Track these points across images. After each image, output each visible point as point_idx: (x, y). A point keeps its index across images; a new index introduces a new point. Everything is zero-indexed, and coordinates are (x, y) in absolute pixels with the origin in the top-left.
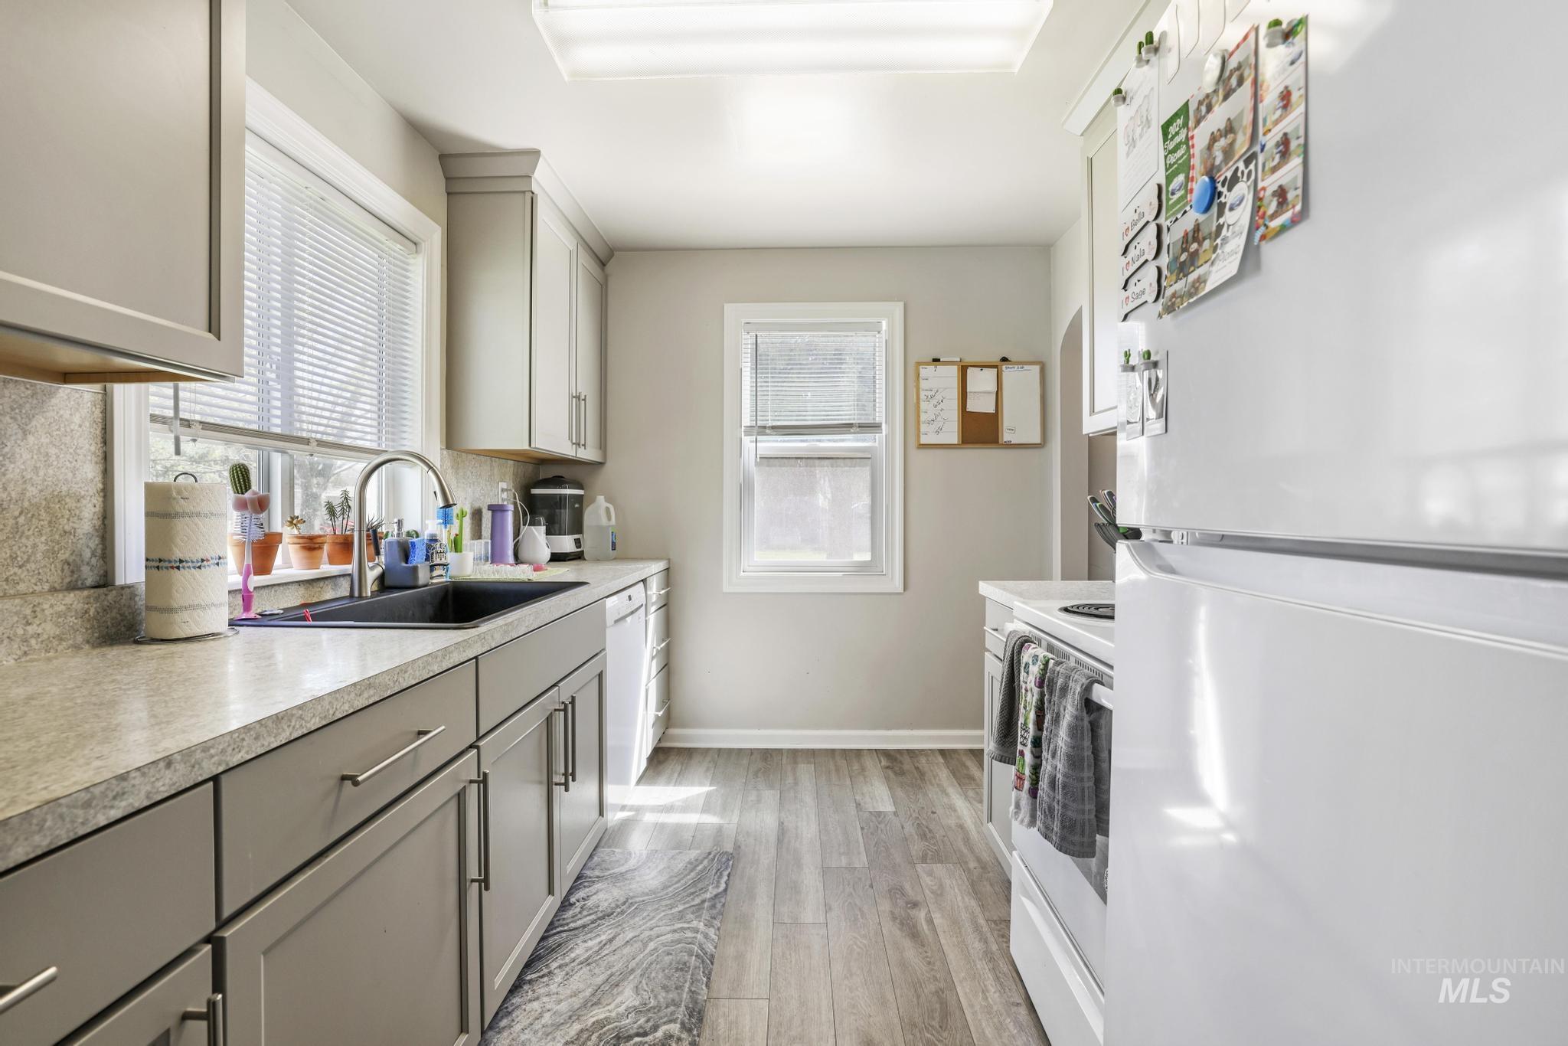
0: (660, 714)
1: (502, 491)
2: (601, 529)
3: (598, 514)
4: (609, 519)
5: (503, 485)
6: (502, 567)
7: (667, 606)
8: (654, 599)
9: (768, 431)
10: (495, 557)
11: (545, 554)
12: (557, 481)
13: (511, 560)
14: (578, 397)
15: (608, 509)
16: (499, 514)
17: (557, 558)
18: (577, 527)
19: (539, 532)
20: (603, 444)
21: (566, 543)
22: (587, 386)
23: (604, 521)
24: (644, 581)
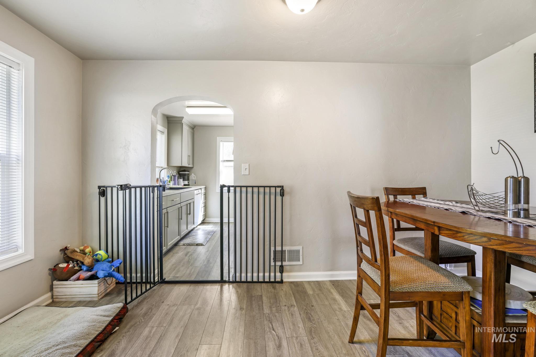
0: (204, 214)
1: (175, 173)
2: (192, 180)
3: (193, 177)
4: (194, 178)
5: (175, 172)
6: (176, 186)
7: (205, 194)
8: (203, 193)
9: (225, 161)
10: (175, 184)
11: (183, 184)
12: (184, 171)
13: (177, 185)
14: (189, 156)
15: (194, 176)
16: (175, 177)
17: (185, 185)
18: (188, 180)
19: (181, 180)
20: (193, 164)
21: (186, 182)
22: (190, 154)
23: (194, 179)
24: (201, 189)
